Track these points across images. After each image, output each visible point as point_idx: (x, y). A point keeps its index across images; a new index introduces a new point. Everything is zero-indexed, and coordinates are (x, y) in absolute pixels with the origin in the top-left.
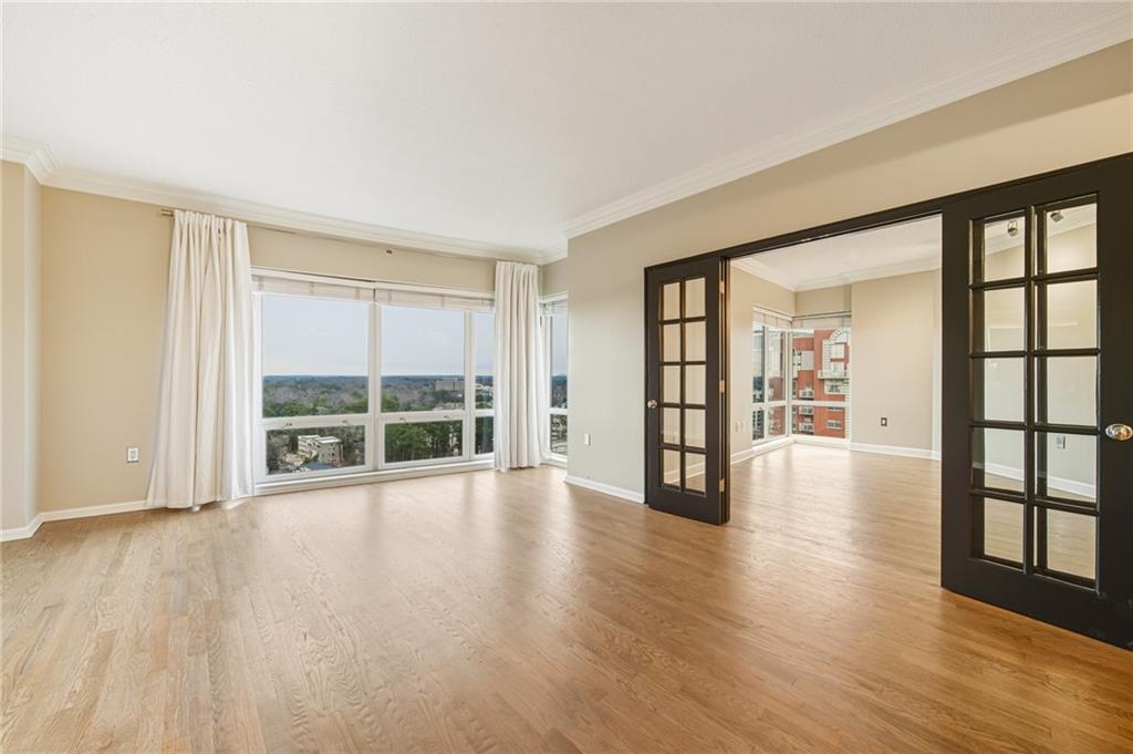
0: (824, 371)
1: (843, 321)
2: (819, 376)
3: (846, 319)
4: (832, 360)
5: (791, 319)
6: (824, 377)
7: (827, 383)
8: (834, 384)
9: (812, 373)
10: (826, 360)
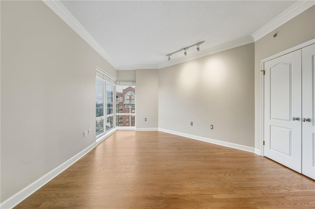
0: (125, 102)
1: (133, 83)
2: (124, 104)
3: (134, 83)
4: (127, 99)
5: (115, 81)
6: (125, 104)
7: (126, 105)
8: (127, 105)
9: (122, 103)
10: (125, 100)
